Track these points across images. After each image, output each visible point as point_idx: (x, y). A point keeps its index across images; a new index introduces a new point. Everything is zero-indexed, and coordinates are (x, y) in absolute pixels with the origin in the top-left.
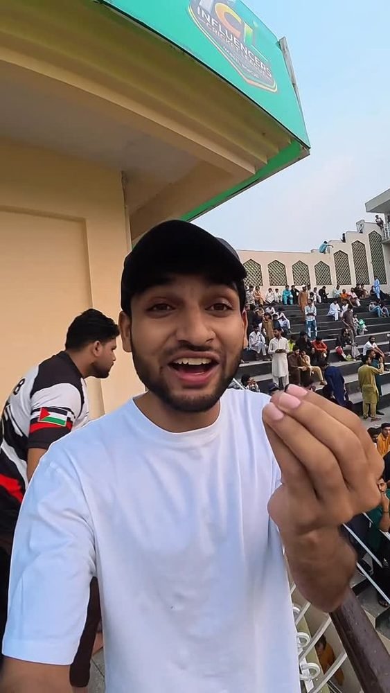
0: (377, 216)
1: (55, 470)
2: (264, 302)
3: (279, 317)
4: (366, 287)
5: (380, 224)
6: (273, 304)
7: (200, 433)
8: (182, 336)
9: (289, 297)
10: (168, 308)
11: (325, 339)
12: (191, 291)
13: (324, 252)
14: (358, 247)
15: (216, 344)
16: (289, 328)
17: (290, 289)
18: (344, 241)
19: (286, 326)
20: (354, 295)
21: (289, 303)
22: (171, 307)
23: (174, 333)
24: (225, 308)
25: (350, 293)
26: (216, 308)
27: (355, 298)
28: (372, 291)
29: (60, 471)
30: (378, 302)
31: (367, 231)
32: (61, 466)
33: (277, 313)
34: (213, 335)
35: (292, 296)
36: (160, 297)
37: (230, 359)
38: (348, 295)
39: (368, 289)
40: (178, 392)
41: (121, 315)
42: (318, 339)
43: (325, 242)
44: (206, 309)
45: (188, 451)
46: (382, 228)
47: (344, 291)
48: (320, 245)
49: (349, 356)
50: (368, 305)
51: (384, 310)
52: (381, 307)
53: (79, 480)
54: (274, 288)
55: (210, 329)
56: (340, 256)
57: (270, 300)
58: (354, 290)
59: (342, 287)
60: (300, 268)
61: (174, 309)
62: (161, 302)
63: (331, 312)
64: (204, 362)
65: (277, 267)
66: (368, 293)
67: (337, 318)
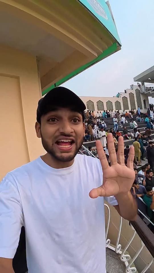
0: (138, 83)
1: (8, 183)
2: (95, 117)
3: (102, 123)
4: (134, 110)
5: (139, 86)
6: (99, 118)
7: (66, 169)
8: (61, 131)
9: (105, 115)
10: (56, 120)
11: (120, 131)
12: (65, 114)
13: (118, 97)
14: (131, 95)
15: (74, 134)
16: (106, 127)
17: (106, 112)
18: (126, 92)
19: (105, 126)
20: (130, 114)
21: (105, 117)
22: (57, 120)
23: (58, 130)
24: (77, 121)
25: (129, 113)
26: (74, 121)
27: (131, 115)
28: (137, 112)
29: (10, 183)
30: (139, 116)
31: (135, 89)
32: (10, 181)
33: (101, 121)
34: (73, 131)
35: (106, 114)
36: (53, 116)
37: (79, 141)
38: (128, 114)
39: (135, 111)
40: (59, 154)
41: (36, 123)
42: (118, 131)
43: (119, 93)
44: (70, 121)
45: (61, 176)
46: (140, 87)
47: (126, 112)
48: (117, 94)
49: (130, 137)
50: (136, 118)
51: (142, 119)
52: (141, 118)
53: (17, 186)
54: (99, 111)
55: (72, 128)
56: (124, 98)
57: (98, 116)
58: (130, 112)
59: (126, 111)
60: (109, 103)
61: (58, 120)
62: (53, 118)
63: (122, 121)
64: (70, 141)
65: (100, 103)
66: (135, 113)
67: (124, 123)
